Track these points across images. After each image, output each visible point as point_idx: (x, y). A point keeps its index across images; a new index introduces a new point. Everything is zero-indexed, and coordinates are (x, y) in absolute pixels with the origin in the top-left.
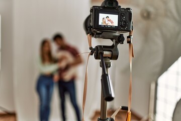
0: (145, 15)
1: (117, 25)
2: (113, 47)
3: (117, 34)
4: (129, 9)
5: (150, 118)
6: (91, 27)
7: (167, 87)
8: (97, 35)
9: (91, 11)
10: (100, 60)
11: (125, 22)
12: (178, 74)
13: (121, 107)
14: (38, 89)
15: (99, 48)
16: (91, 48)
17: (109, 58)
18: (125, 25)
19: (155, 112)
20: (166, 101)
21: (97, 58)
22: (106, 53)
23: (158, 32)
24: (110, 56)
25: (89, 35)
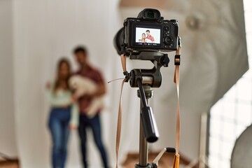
0: (192, 23)
1: (159, 43)
2: (154, 70)
3: (160, 53)
4: (174, 21)
5: (202, 161)
6: (126, 45)
7: (222, 119)
8: (134, 56)
9: (125, 24)
10: (138, 88)
11: (169, 38)
12: (237, 101)
13: (165, 149)
14: (50, 125)
15: (136, 72)
16: (125, 73)
17: (149, 85)
18: (170, 42)
19: (207, 153)
20: (221, 138)
21: (133, 85)
22: (146, 79)
23: (209, 46)
24: (150, 83)
25: (122, 55)
